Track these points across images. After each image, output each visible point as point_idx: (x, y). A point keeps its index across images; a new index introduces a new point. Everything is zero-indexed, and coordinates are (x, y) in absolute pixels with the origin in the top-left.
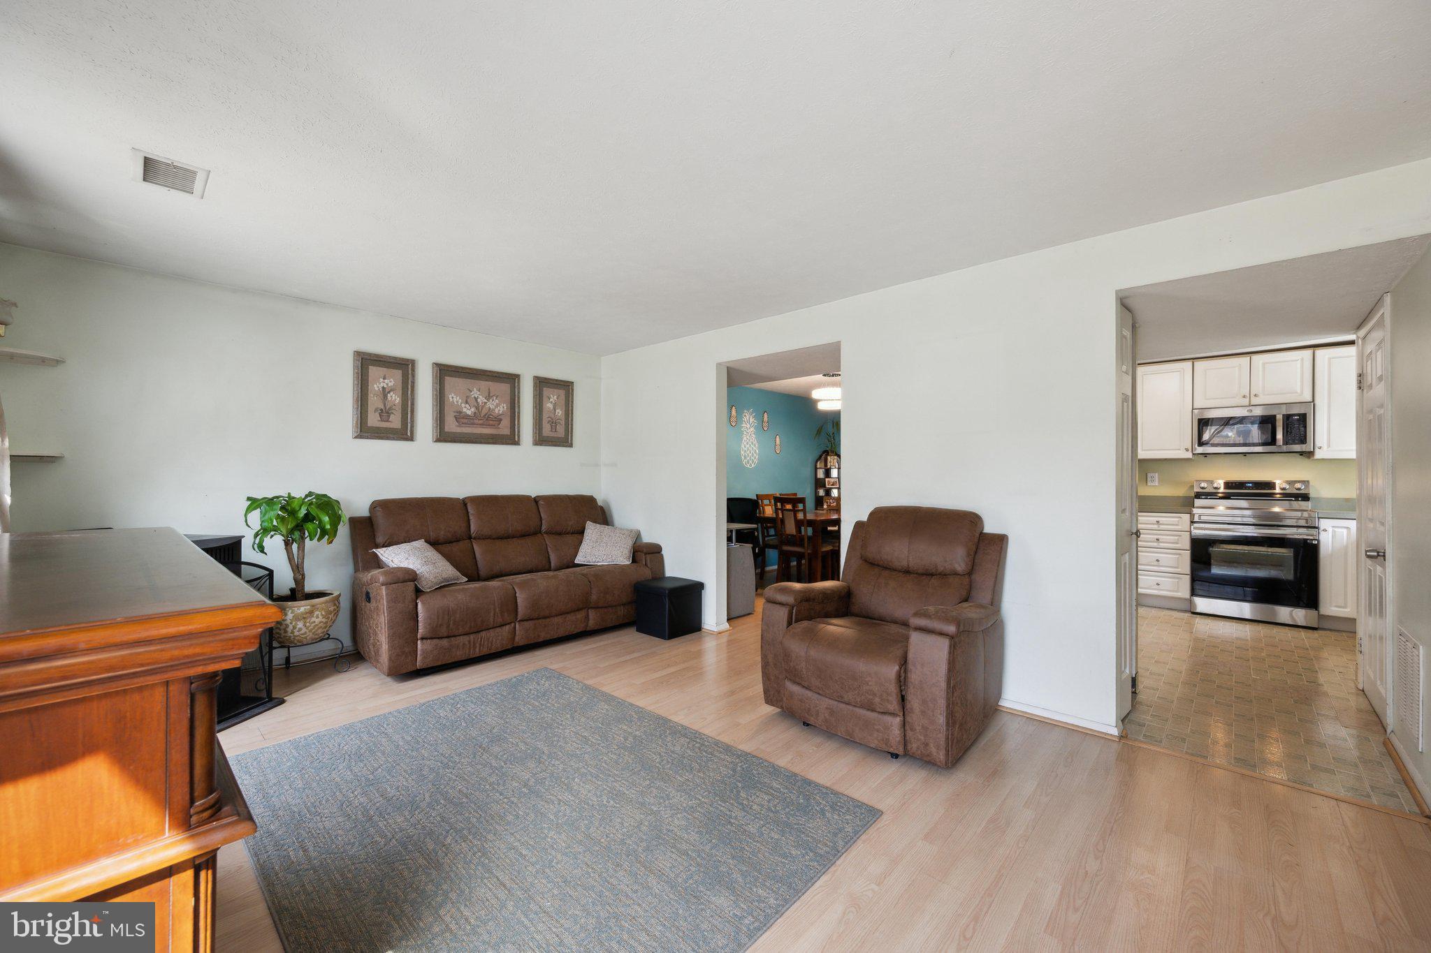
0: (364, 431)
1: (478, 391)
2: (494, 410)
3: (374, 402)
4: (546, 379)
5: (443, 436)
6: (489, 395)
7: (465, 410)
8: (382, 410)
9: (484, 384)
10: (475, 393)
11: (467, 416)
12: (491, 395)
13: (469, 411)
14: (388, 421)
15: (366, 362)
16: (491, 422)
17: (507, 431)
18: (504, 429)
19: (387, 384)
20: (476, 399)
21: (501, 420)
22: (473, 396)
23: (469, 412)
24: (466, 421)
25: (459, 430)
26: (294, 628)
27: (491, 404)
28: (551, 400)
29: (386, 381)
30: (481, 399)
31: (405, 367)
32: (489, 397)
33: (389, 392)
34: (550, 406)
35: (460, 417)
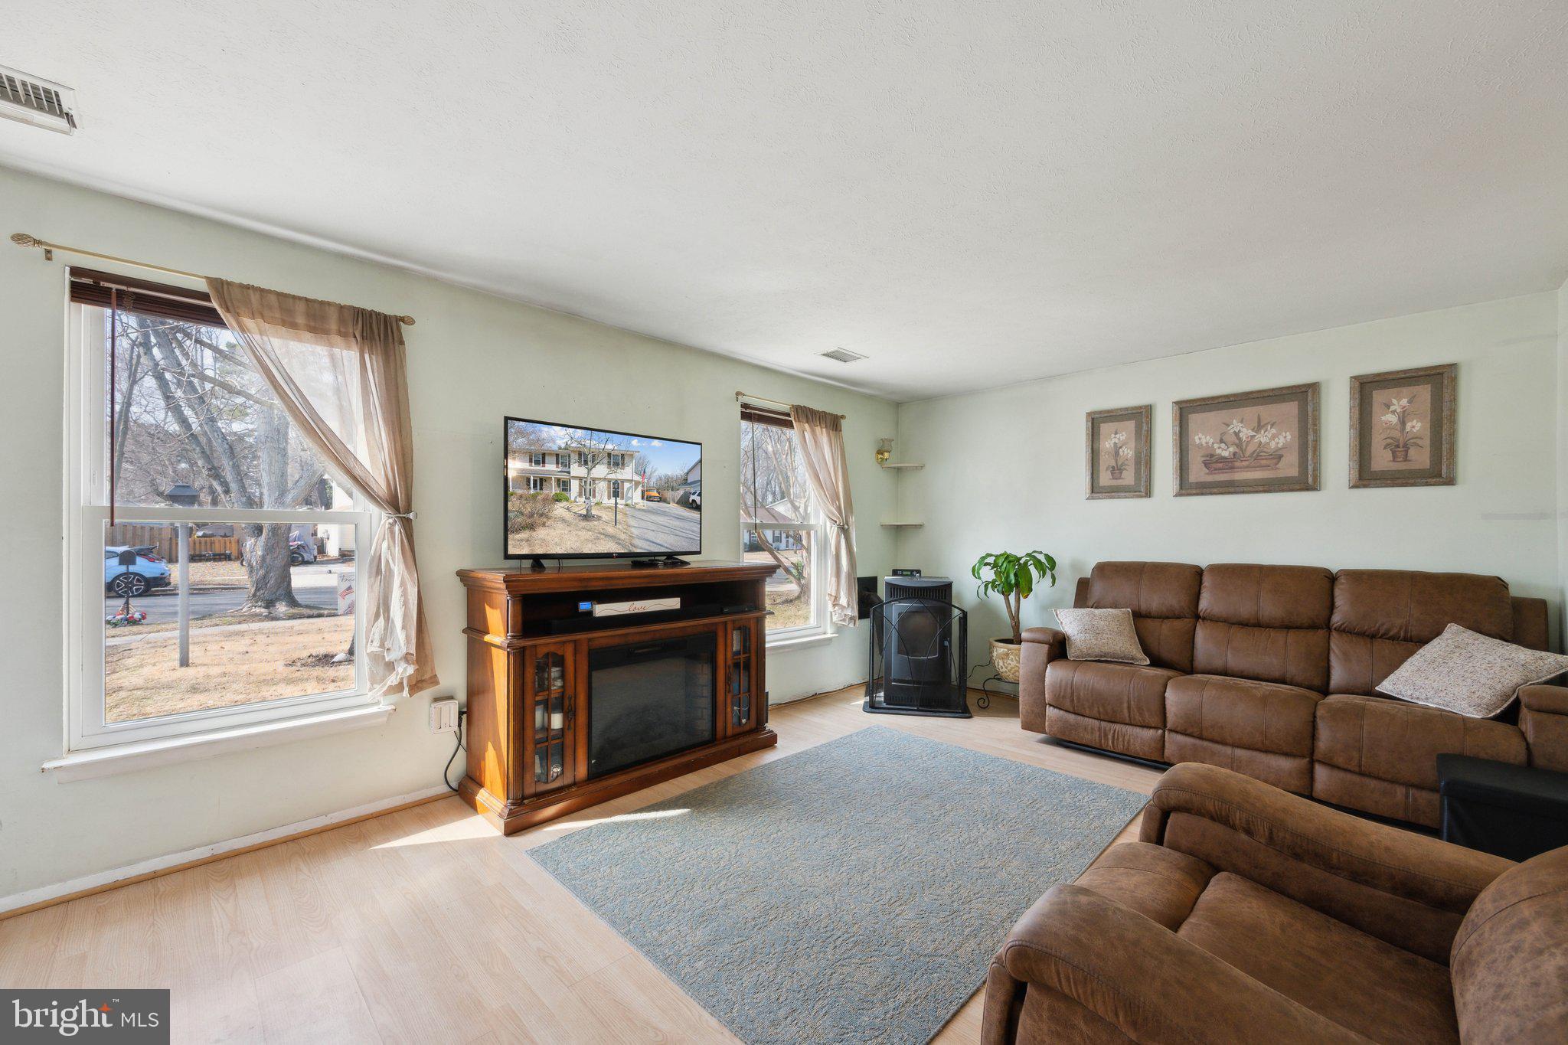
0: (1096, 490)
1: (1239, 424)
2: (1268, 443)
3: (1105, 461)
4: (1379, 375)
5: (1186, 487)
6: (1258, 426)
7: (1218, 451)
8: (1113, 467)
9: (1251, 412)
10: (1236, 426)
11: (1223, 459)
12: (1262, 424)
13: (1225, 452)
14: (1120, 479)
15: (1097, 421)
16: (1264, 462)
17: (1294, 472)
18: (1289, 467)
19: (1119, 439)
20: (1237, 434)
21: (1280, 457)
22: (1232, 431)
23: (1225, 454)
24: (1221, 465)
25: (1210, 478)
26: (998, 665)
27: (1262, 437)
28: (1392, 408)
29: (1118, 436)
30: (1245, 433)
31: (1141, 417)
32: (1259, 427)
33: (1121, 447)
34: (1392, 419)
35: (1212, 461)
